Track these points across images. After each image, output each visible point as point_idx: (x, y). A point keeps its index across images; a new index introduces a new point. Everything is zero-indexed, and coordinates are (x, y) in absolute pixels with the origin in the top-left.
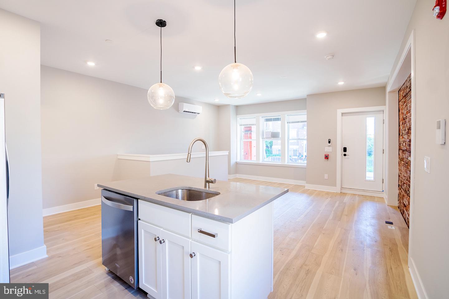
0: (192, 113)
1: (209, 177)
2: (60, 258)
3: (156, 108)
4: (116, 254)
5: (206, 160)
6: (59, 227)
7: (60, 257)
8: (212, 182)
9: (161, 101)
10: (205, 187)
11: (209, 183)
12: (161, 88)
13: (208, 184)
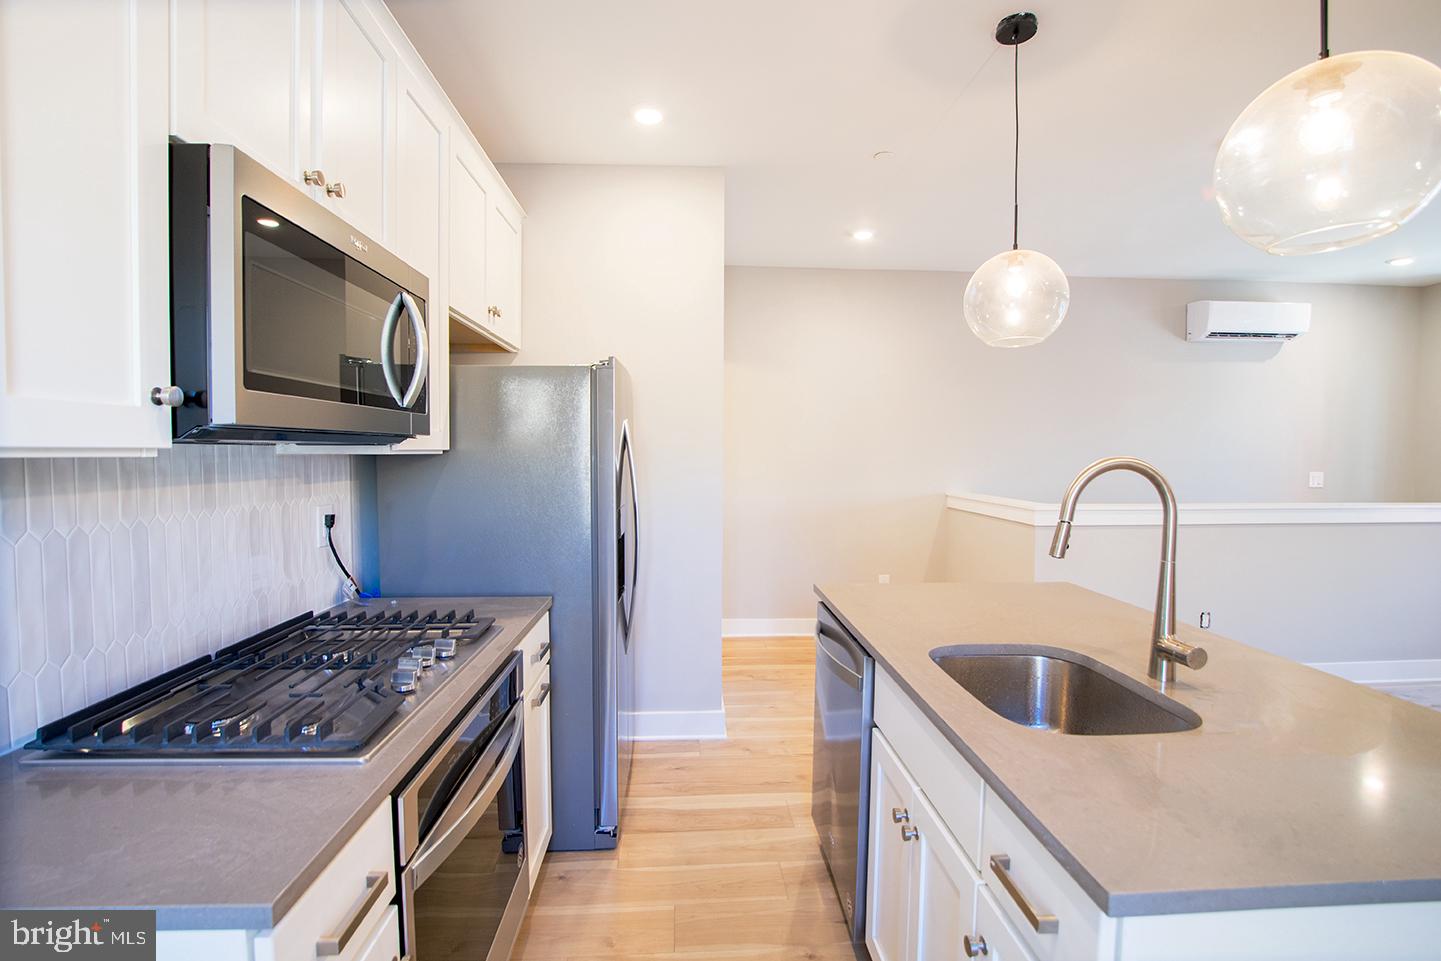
0: (1256, 335)
1: (1173, 631)
2: (747, 753)
3: (993, 345)
4: (829, 804)
5: (1164, 557)
6: (778, 672)
7: (748, 750)
8: (1182, 659)
9: (1014, 318)
10: (1154, 671)
11: (1169, 661)
12: (1015, 270)
13: (1165, 663)
